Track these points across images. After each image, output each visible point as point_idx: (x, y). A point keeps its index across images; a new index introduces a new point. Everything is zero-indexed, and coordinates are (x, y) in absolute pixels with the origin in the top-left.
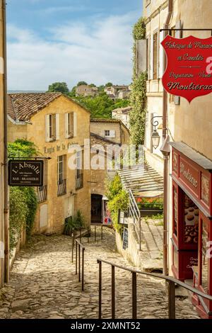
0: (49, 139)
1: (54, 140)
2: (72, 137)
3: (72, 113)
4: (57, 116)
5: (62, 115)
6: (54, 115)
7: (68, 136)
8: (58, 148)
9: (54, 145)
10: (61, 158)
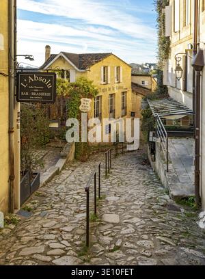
0: (103, 83)
1: (107, 84)
2: (119, 82)
3: (119, 67)
4: (109, 68)
5: (112, 68)
6: (107, 67)
7: (116, 82)
8: (110, 89)
9: (107, 86)
10: (111, 95)
